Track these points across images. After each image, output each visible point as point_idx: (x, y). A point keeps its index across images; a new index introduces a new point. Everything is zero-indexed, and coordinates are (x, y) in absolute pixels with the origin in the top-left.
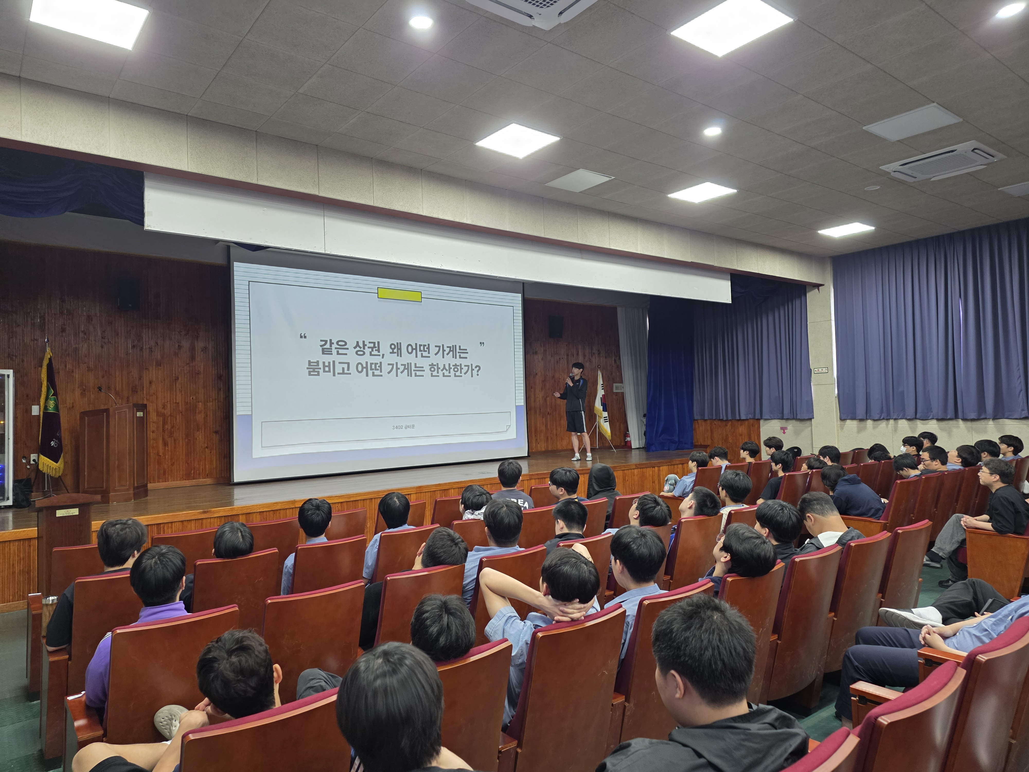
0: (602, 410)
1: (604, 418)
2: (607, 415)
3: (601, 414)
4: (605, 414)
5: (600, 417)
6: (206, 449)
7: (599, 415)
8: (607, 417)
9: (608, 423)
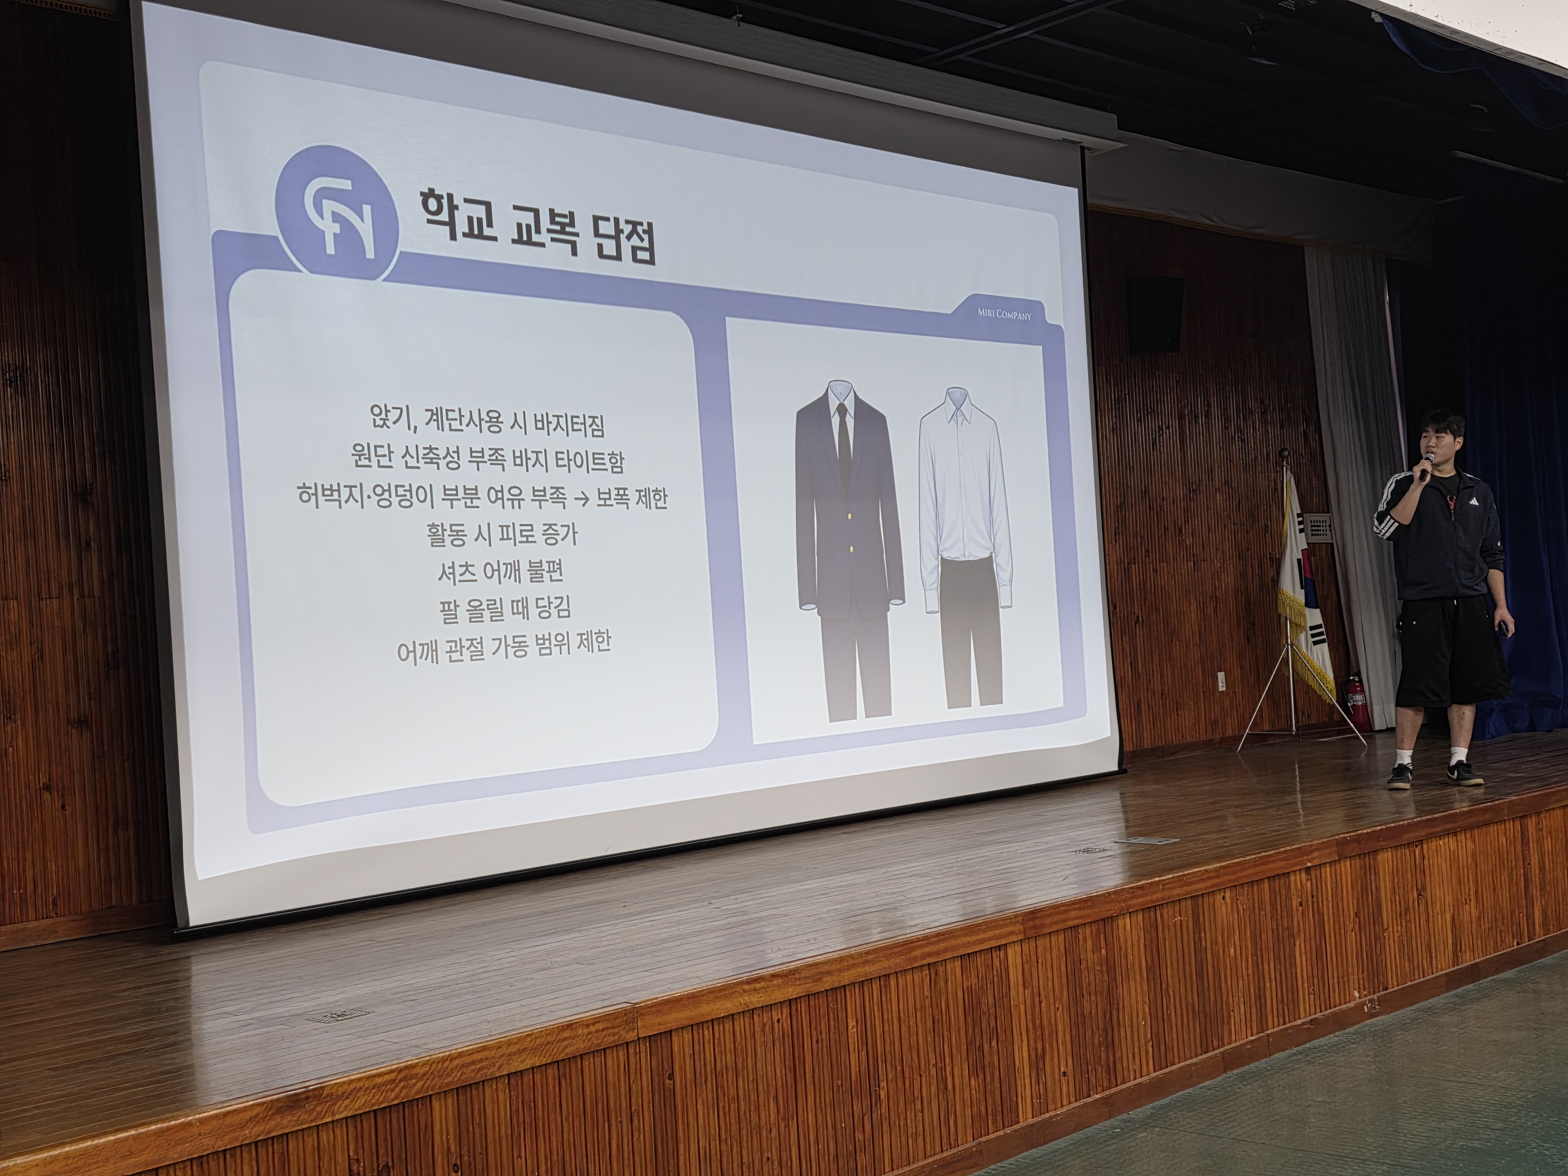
0: (1303, 601)
1: (1312, 628)
2: (1319, 620)
3: (1302, 615)
4: (1314, 617)
5: (1298, 627)
6: (47, 796)
7: (1297, 620)
8: (1319, 626)
9: (1325, 645)
